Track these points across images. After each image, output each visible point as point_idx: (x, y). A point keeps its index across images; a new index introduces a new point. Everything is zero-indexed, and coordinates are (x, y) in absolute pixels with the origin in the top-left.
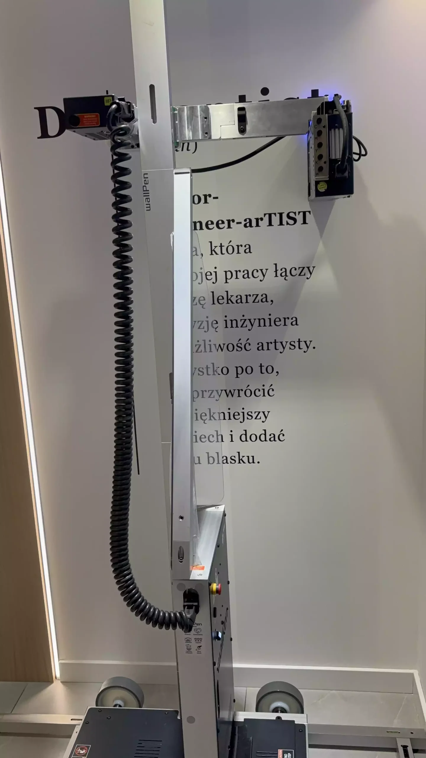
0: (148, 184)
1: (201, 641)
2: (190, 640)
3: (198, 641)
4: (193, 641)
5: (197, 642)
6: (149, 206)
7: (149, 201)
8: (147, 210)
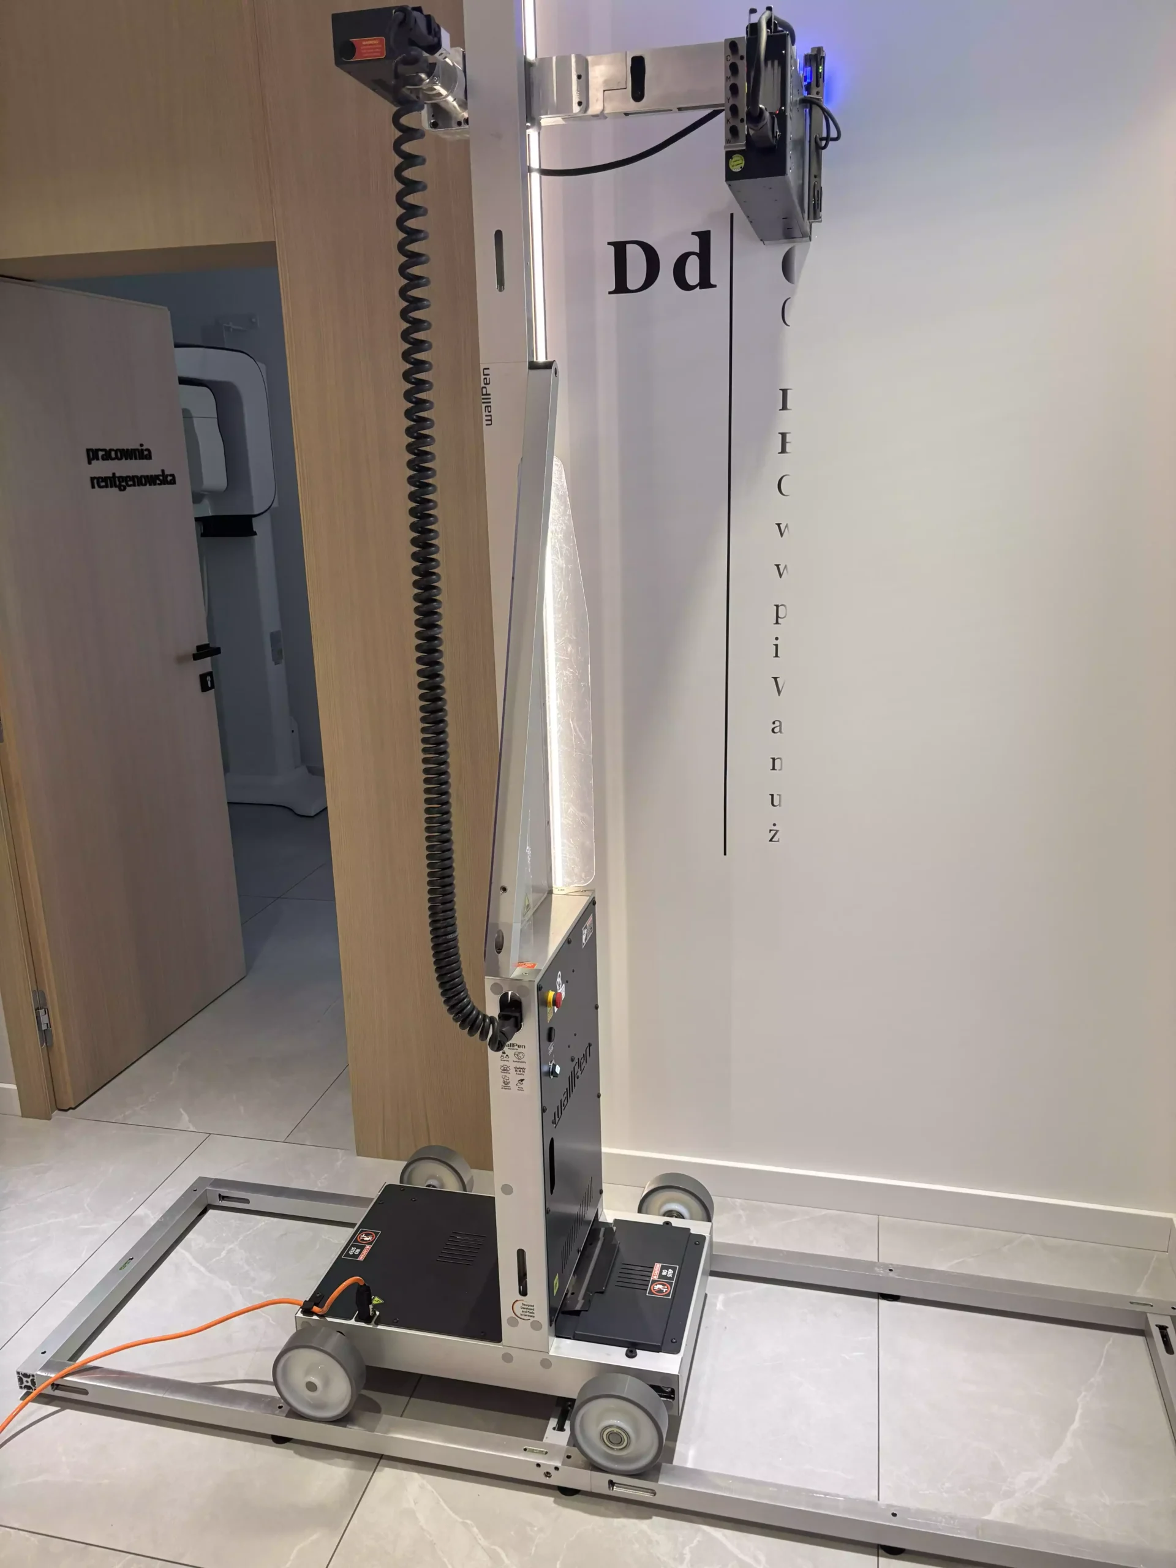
0: (489, 384)
1: (524, 1072)
2: (508, 1069)
3: (520, 1071)
4: (512, 1071)
5: (518, 1072)
6: (489, 418)
7: (489, 410)
8: (487, 425)
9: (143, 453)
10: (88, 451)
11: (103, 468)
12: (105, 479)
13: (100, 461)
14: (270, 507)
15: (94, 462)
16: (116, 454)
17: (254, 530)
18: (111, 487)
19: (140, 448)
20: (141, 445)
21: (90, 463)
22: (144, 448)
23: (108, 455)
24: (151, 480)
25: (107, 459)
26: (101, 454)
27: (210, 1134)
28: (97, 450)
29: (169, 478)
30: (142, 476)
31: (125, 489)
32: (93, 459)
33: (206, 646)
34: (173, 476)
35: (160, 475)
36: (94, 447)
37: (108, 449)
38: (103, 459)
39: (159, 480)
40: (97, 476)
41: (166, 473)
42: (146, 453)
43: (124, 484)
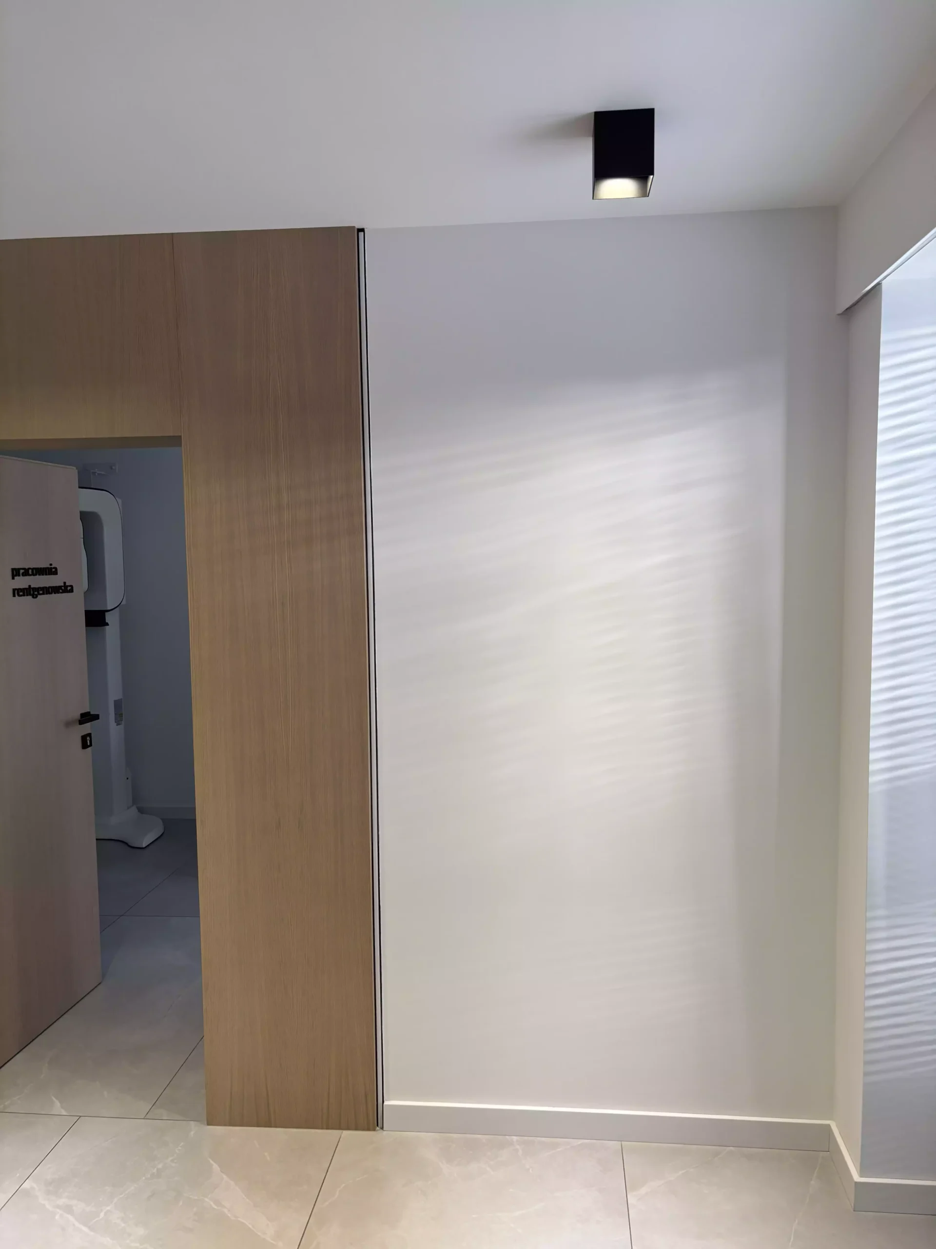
9: (51, 570)
10: (13, 570)
11: (22, 582)
12: (23, 590)
13: (21, 577)
14: (120, 604)
15: (16, 578)
16: (32, 572)
17: (107, 622)
18: (27, 595)
19: (50, 567)
20: (51, 565)
21: (13, 578)
22: (52, 566)
23: (26, 572)
24: (56, 590)
25: (26, 575)
26: (22, 571)
27: (80, 1116)
28: (19, 569)
29: (69, 588)
30: (49, 587)
31: (36, 597)
32: (16, 576)
33: (88, 714)
34: (72, 586)
35: (62, 586)
36: (17, 567)
37: (27, 568)
38: (23, 575)
39: (62, 589)
40: (17, 588)
41: (67, 584)
42: (54, 570)
43: (36, 593)
